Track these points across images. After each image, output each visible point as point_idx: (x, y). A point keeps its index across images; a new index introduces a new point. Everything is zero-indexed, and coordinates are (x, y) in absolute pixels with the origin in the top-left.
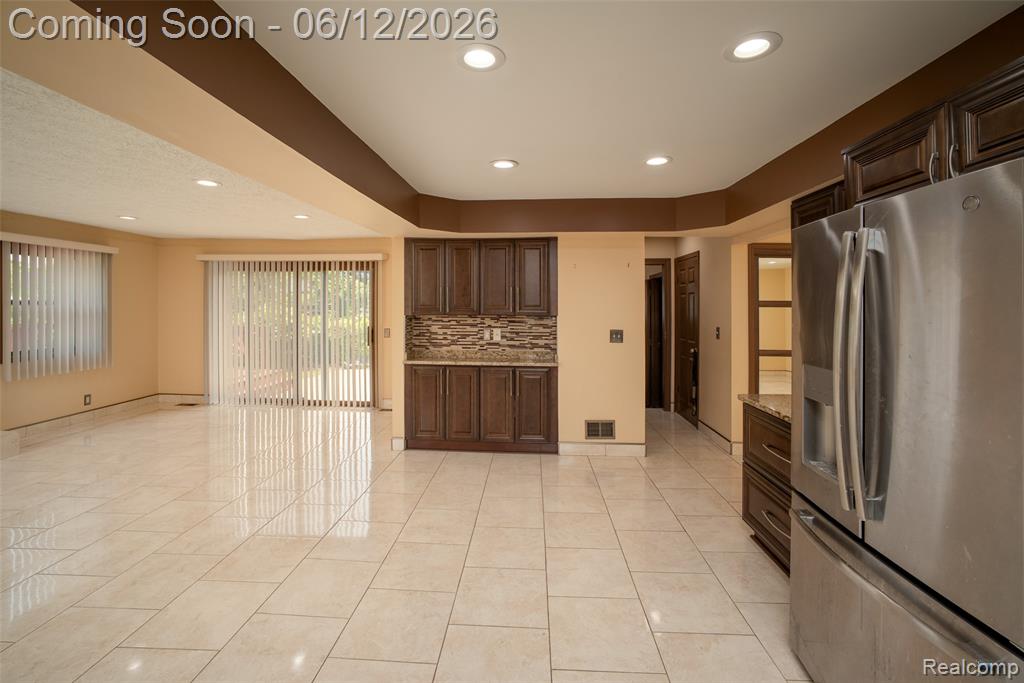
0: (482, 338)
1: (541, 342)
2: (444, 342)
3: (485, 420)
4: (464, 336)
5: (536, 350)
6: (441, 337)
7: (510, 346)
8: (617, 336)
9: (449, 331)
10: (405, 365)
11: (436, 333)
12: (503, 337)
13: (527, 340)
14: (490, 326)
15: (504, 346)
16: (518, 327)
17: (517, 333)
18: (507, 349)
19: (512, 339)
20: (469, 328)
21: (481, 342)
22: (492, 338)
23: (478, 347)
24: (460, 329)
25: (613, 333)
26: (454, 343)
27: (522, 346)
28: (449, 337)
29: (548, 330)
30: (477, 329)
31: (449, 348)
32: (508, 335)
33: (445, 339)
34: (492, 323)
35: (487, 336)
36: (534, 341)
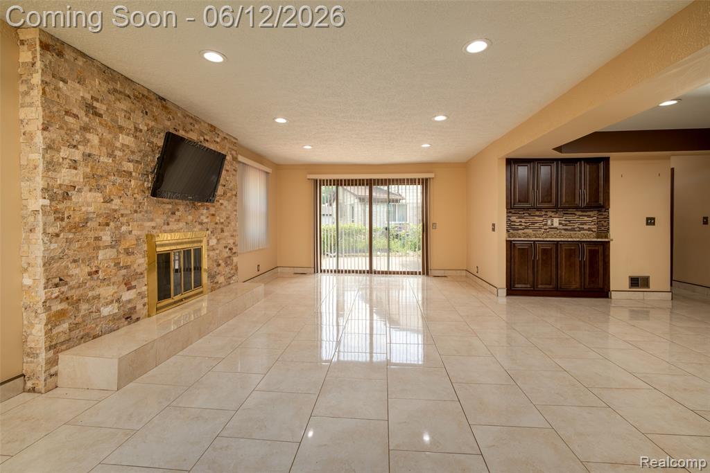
0: (546, 225)
1: (586, 227)
2: (520, 227)
3: (561, 277)
4: (533, 223)
5: (582, 232)
6: (518, 224)
7: (565, 230)
8: (651, 221)
9: (523, 220)
10: (507, 241)
11: (514, 222)
12: (560, 224)
13: (576, 225)
14: (551, 217)
15: (561, 229)
16: (570, 218)
17: (569, 221)
18: (563, 231)
19: (566, 225)
20: (537, 218)
21: (545, 227)
22: (552, 225)
23: (543, 230)
24: (531, 219)
25: (648, 219)
26: (526, 227)
27: (573, 230)
28: (523, 224)
29: (591, 219)
30: (542, 219)
31: (523, 231)
32: (563, 222)
33: (521, 225)
34: (553, 214)
35: (549, 222)
36: (581, 226)
